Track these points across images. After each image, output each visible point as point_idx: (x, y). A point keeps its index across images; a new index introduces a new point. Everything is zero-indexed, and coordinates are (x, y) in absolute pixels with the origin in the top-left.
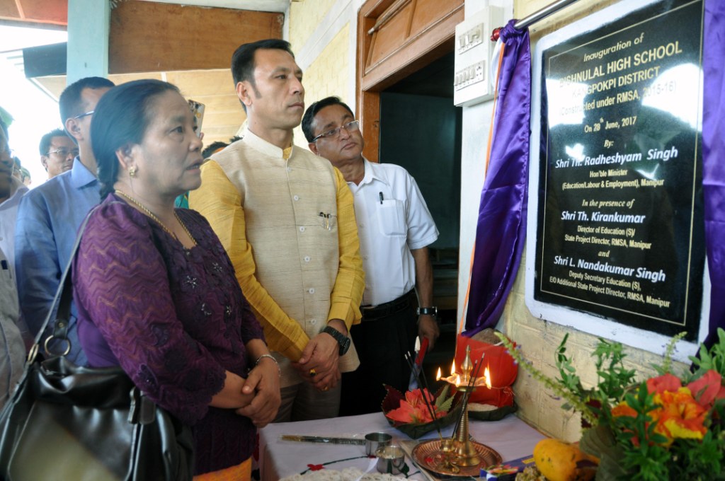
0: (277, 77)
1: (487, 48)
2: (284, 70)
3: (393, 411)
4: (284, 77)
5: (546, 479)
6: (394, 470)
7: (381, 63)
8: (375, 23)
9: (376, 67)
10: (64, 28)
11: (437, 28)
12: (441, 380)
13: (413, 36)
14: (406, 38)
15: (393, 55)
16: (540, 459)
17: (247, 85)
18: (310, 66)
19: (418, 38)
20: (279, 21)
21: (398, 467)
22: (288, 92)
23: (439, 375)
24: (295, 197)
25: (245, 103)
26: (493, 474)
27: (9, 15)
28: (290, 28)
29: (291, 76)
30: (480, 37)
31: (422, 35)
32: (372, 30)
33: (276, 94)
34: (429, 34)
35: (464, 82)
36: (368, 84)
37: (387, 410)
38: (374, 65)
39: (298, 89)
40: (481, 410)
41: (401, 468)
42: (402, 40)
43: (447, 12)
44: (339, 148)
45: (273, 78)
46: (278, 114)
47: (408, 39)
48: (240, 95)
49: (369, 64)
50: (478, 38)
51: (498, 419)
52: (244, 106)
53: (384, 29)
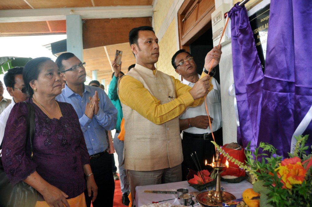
0: (147, 42)
1: (223, 22)
2: (150, 39)
3: (191, 179)
4: (150, 42)
5: (248, 206)
6: (187, 204)
7: (188, 33)
8: (185, 17)
9: (186, 35)
10: (65, 33)
11: (207, 15)
12: (207, 165)
13: (198, 20)
14: (195, 22)
15: (192, 29)
16: (244, 197)
17: (135, 45)
18: (163, 37)
19: (200, 21)
20: (150, 20)
21: (189, 203)
22: (152, 48)
23: (206, 163)
24: (160, 90)
25: (134, 53)
26: (227, 204)
27: (46, 31)
28: (154, 23)
29: (153, 41)
30: (220, 18)
31: (201, 19)
32: (184, 20)
33: (147, 50)
34: (204, 18)
35: (216, 37)
36: (184, 42)
37: (189, 179)
38: (185, 34)
39: (156, 47)
40: (231, 178)
41: (190, 203)
42: (194, 23)
43: (209, 9)
44: (186, 70)
45: (146, 42)
46: (148, 57)
47: (196, 22)
48: (132, 50)
49: (184, 34)
50: (219, 18)
51: (238, 182)
52: (134, 54)
53: (188, 19)
